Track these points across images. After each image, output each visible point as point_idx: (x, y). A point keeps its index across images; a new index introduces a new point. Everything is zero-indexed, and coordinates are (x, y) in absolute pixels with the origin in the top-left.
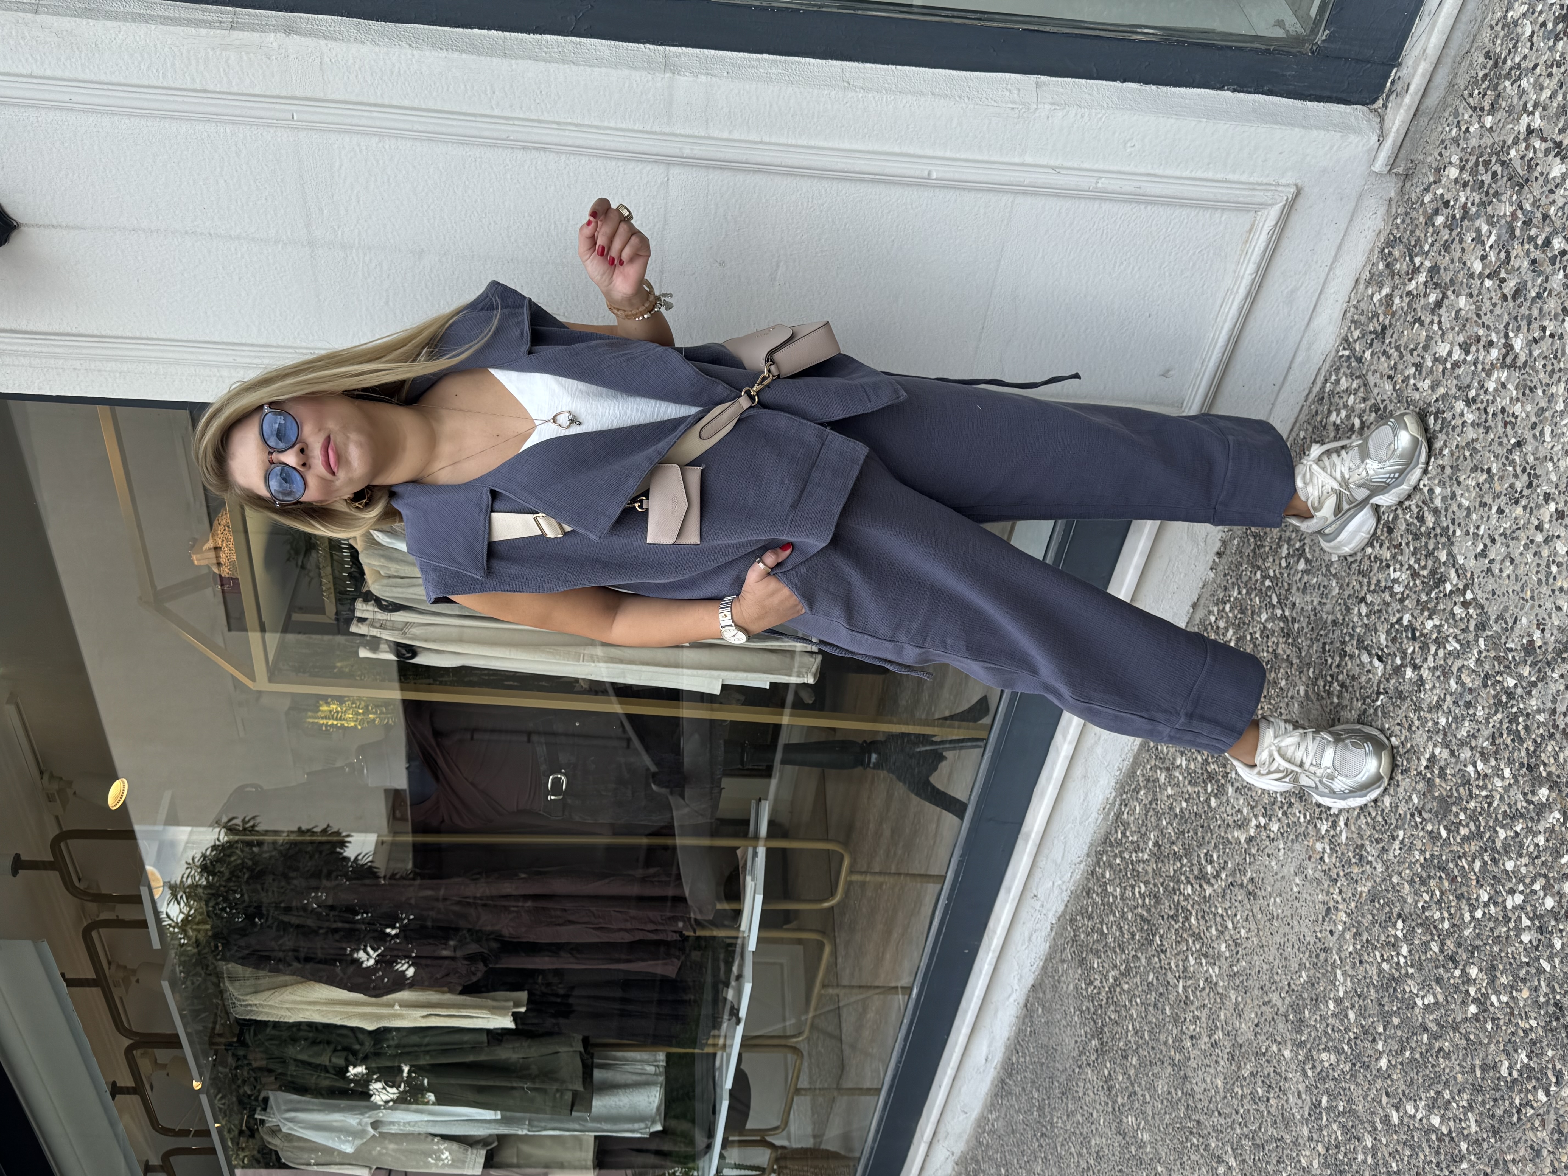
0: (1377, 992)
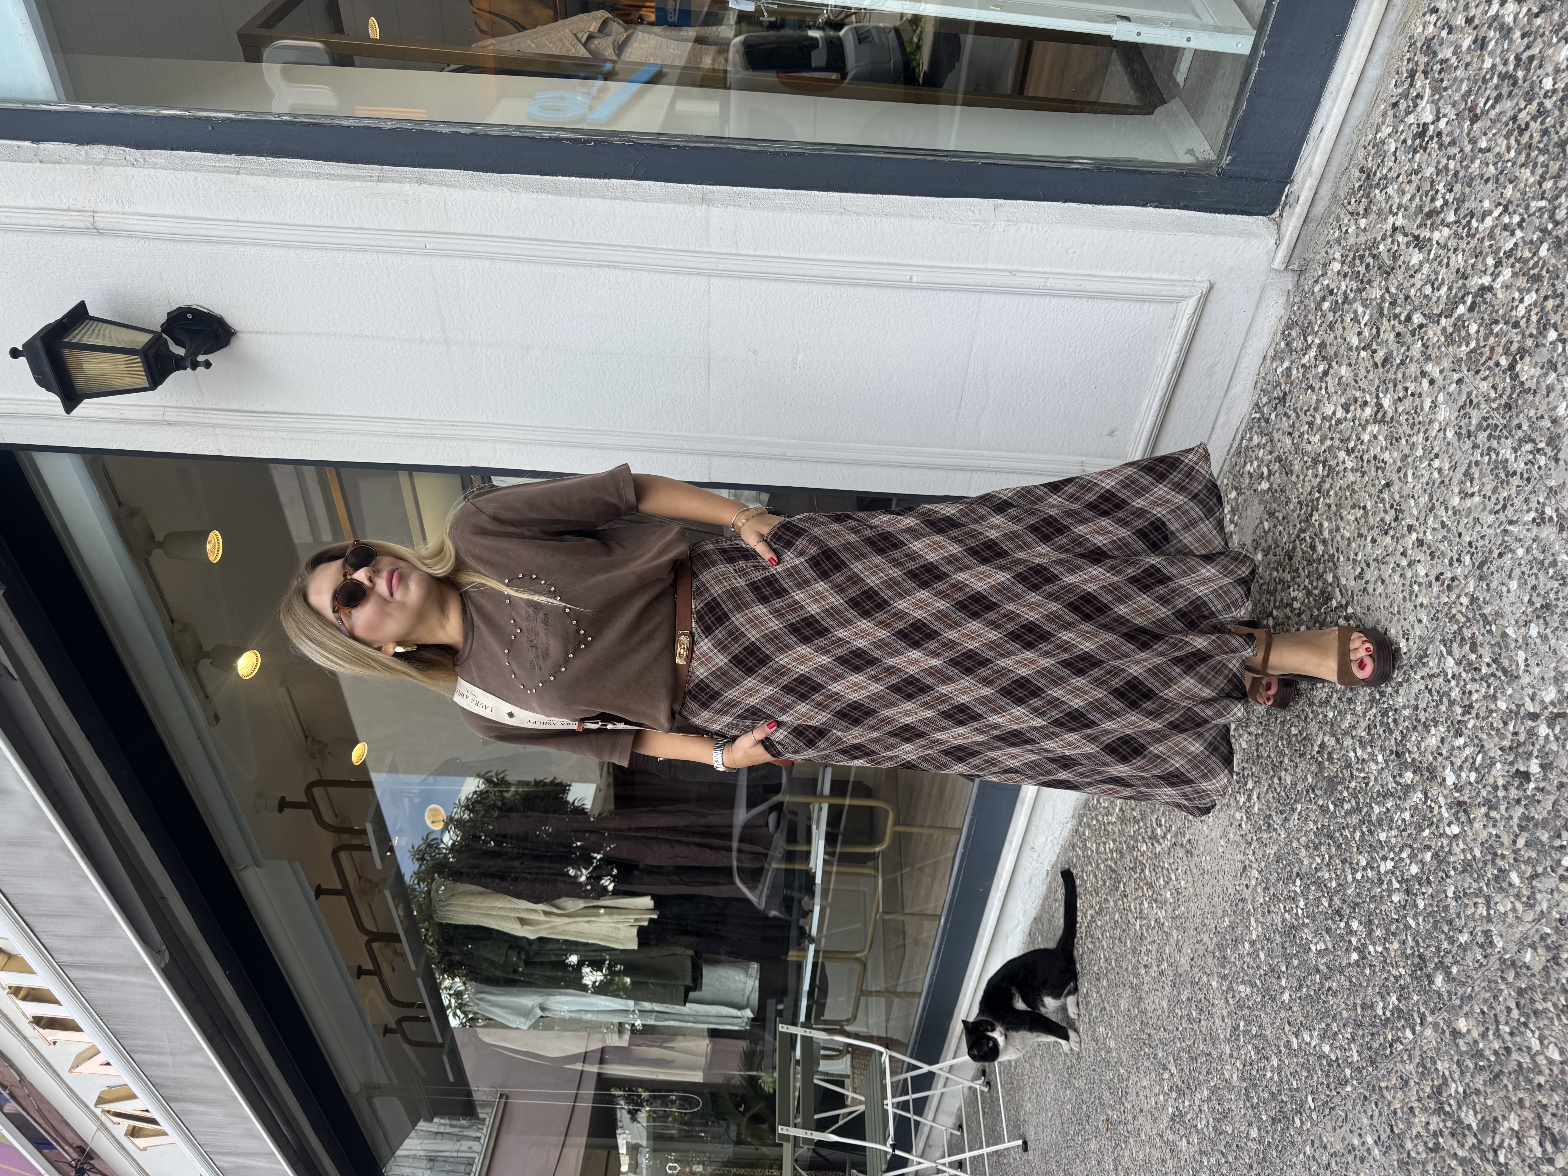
0: (1281, 937)
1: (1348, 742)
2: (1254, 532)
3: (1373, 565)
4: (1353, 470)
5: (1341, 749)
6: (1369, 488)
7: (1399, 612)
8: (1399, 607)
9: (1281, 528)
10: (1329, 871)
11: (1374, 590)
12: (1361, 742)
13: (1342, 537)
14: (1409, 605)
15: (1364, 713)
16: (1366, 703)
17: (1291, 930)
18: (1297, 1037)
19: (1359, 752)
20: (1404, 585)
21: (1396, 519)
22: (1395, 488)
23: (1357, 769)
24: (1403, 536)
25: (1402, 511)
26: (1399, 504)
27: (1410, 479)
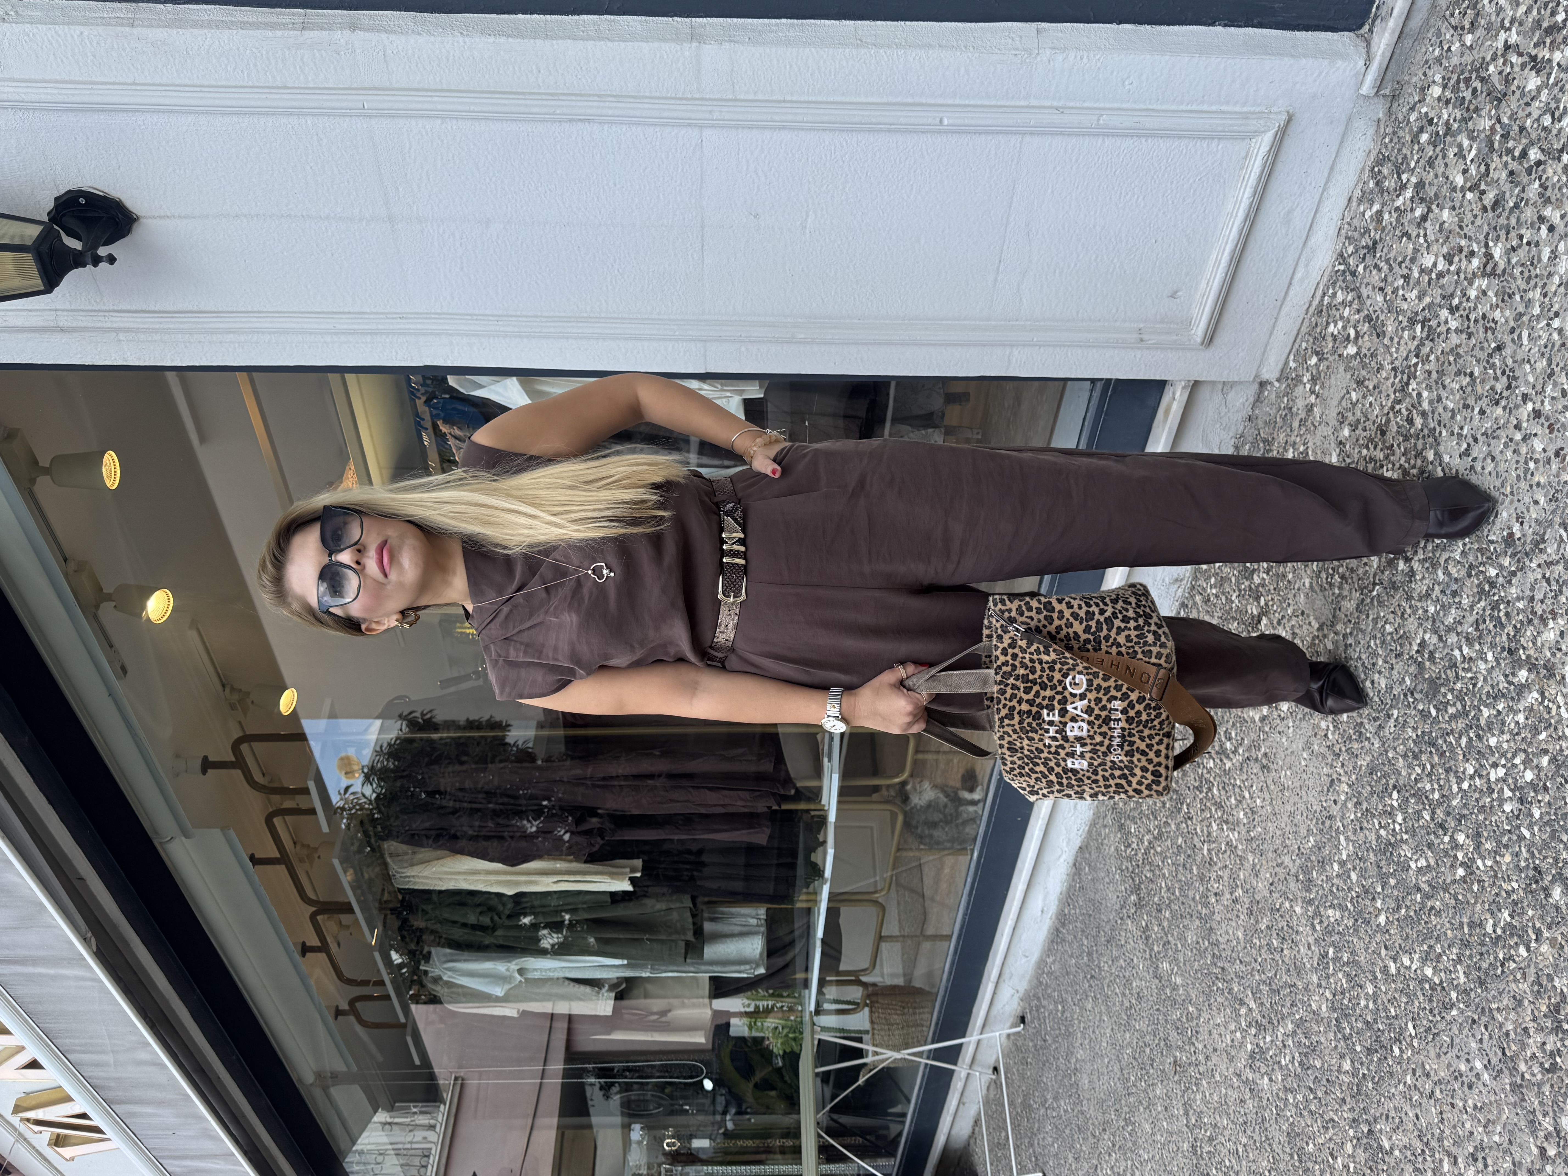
0: (1376, 855)
1: (1452, 639)
2: (1340, 404)
3: (1482, 439)
4: (1457, 331)
5: (1444, 647)
6: (1478, 352)
8: (1514, 486)
9: (1371, 399)
10: (1431, 781)
11: (1483, 468)
12: (1467, 639)
13: (1445, 408)
14: (1524, 485)
15: (1472, 607)
16: (1473, 596)
17: (1388, 848)
18: (1395, 962)
19: (1465, 650)
20: (1517, 462)
21: (1509, 387)
22: (1508, 351)
23: (1463, 669)
24: (1517, 407)
25: (1515, 378)
26: (1512, 370)
27: (1525, 341)
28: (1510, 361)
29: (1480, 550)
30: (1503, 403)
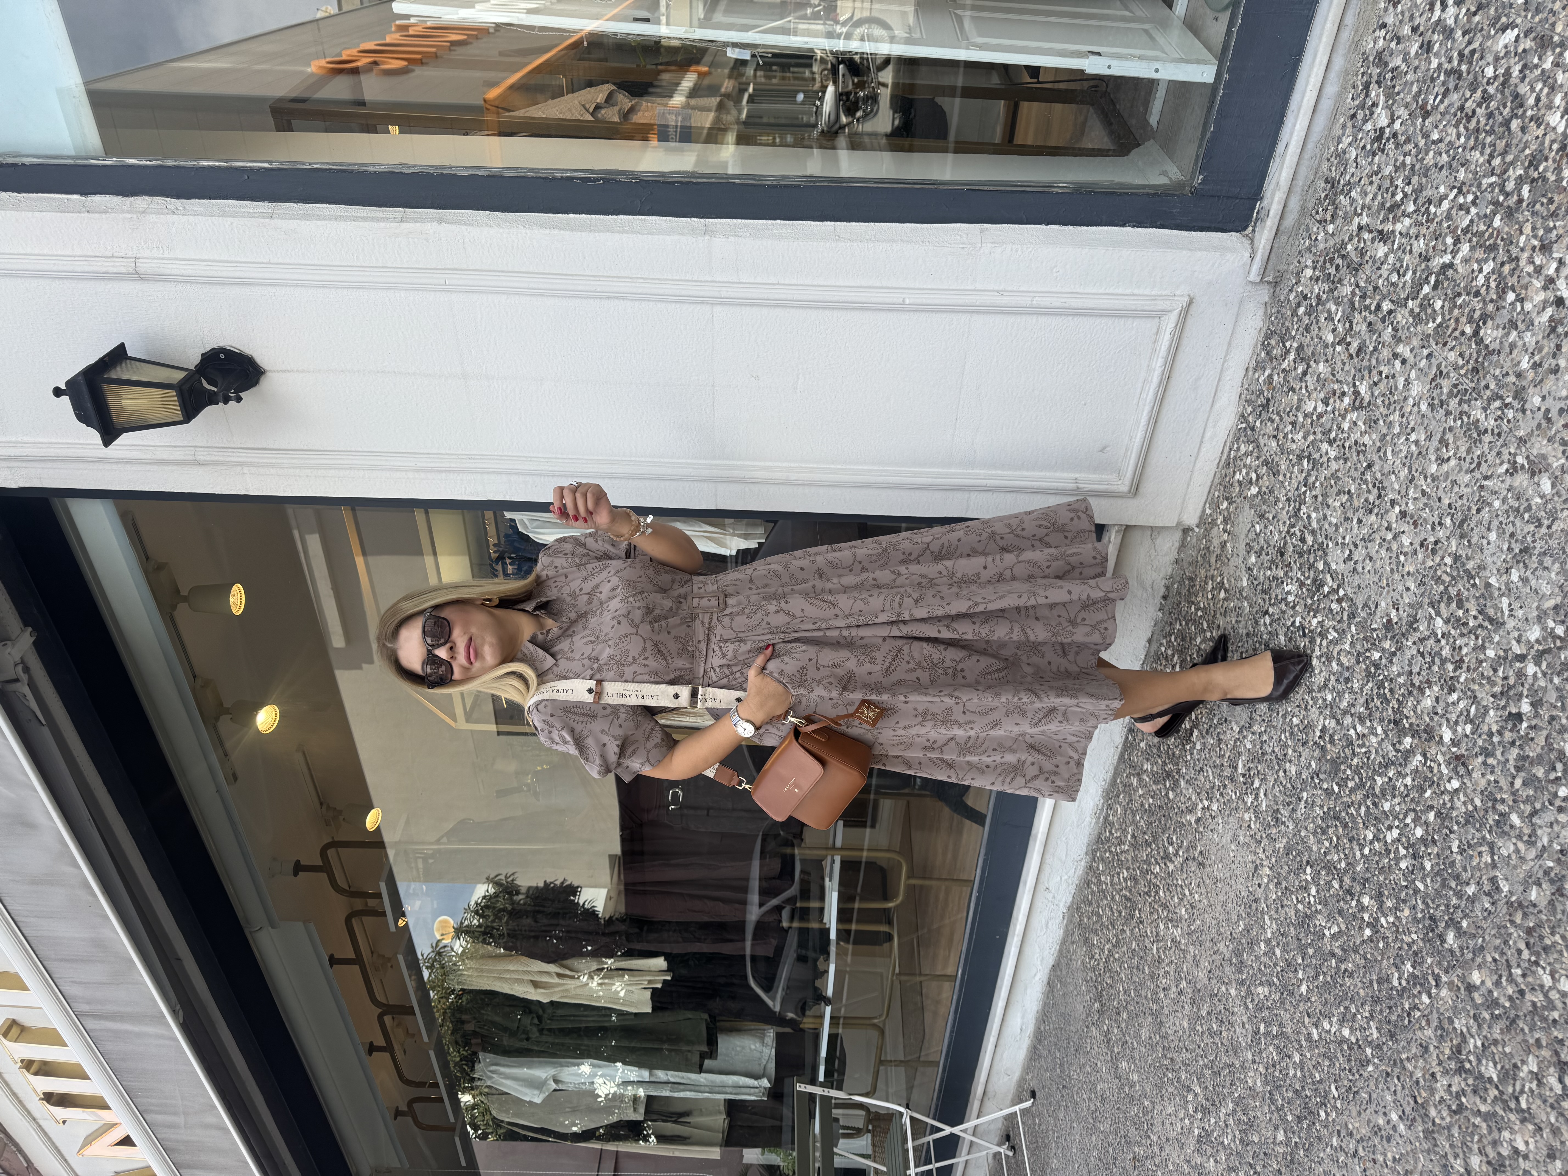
1: (1348, 721)
2: (1247, 536)
3: (1361, 544)
4: (1336, 459)
5: (1341, 729)
6: (1353, 473)
7: (1388, 585)
8: (1387, 579)
9: (1271, 528)
11: (1363, 568)
12: (1360, 718)
13: (1330, 524)
14: (1397, 576)
15: (1362, 691)
16: (1362, 679)
19: (1359, 728)
20: (1390, 558)
21: (1379, 497)
22: (1376, 468)
23: (1359, 746)
24: (1387, 512)
25: (1384, 488)
26: (1381, 482)
27: (1390, 456)
28: (1378, 475)
29: (1365, 638)
30: (1376, 510)
